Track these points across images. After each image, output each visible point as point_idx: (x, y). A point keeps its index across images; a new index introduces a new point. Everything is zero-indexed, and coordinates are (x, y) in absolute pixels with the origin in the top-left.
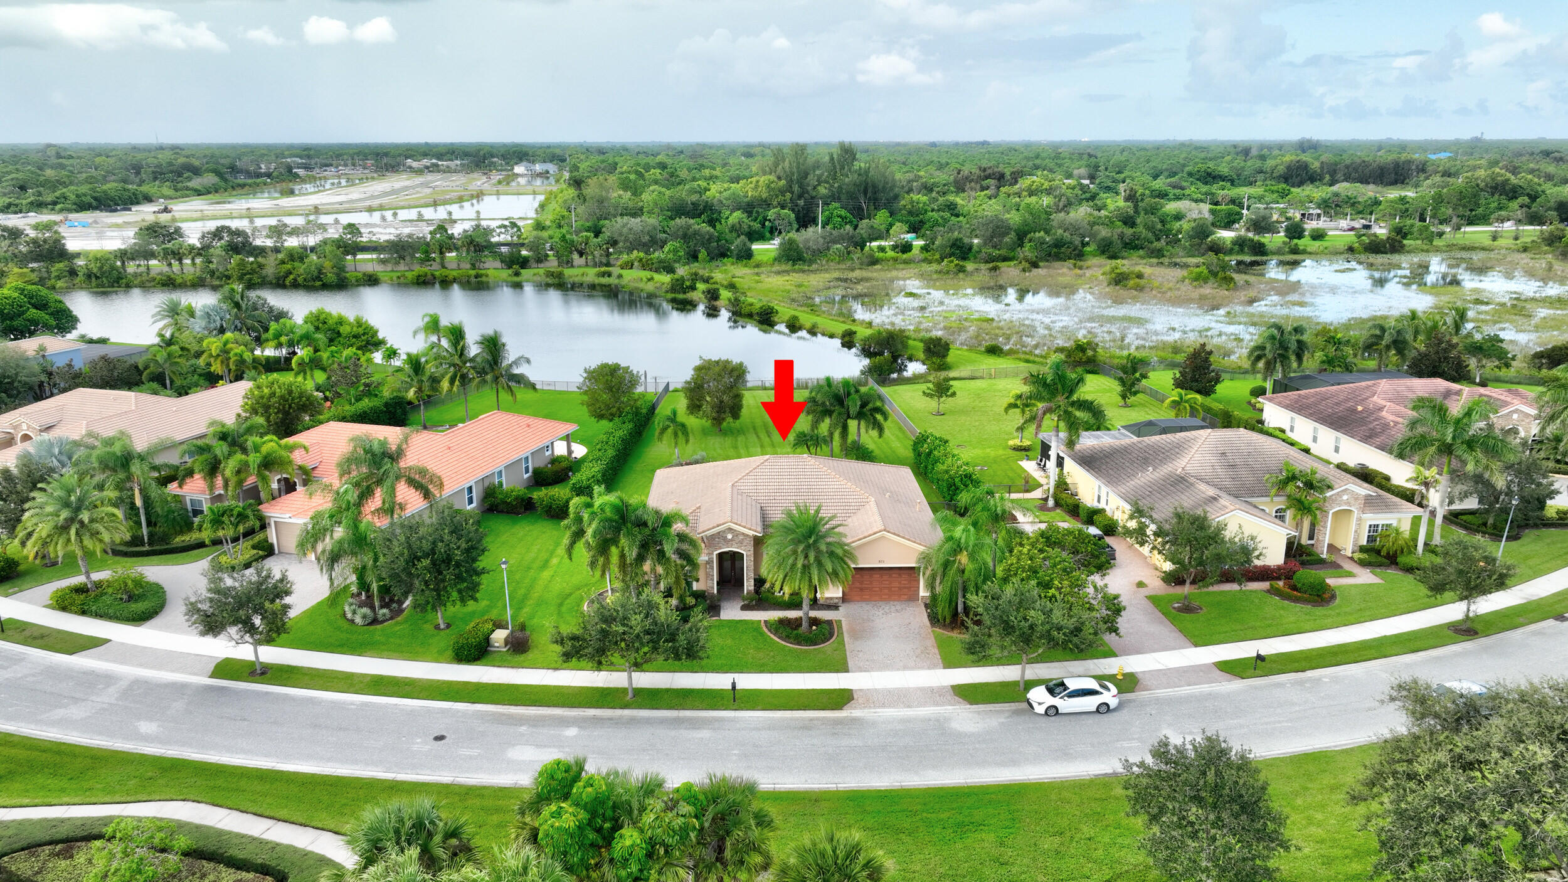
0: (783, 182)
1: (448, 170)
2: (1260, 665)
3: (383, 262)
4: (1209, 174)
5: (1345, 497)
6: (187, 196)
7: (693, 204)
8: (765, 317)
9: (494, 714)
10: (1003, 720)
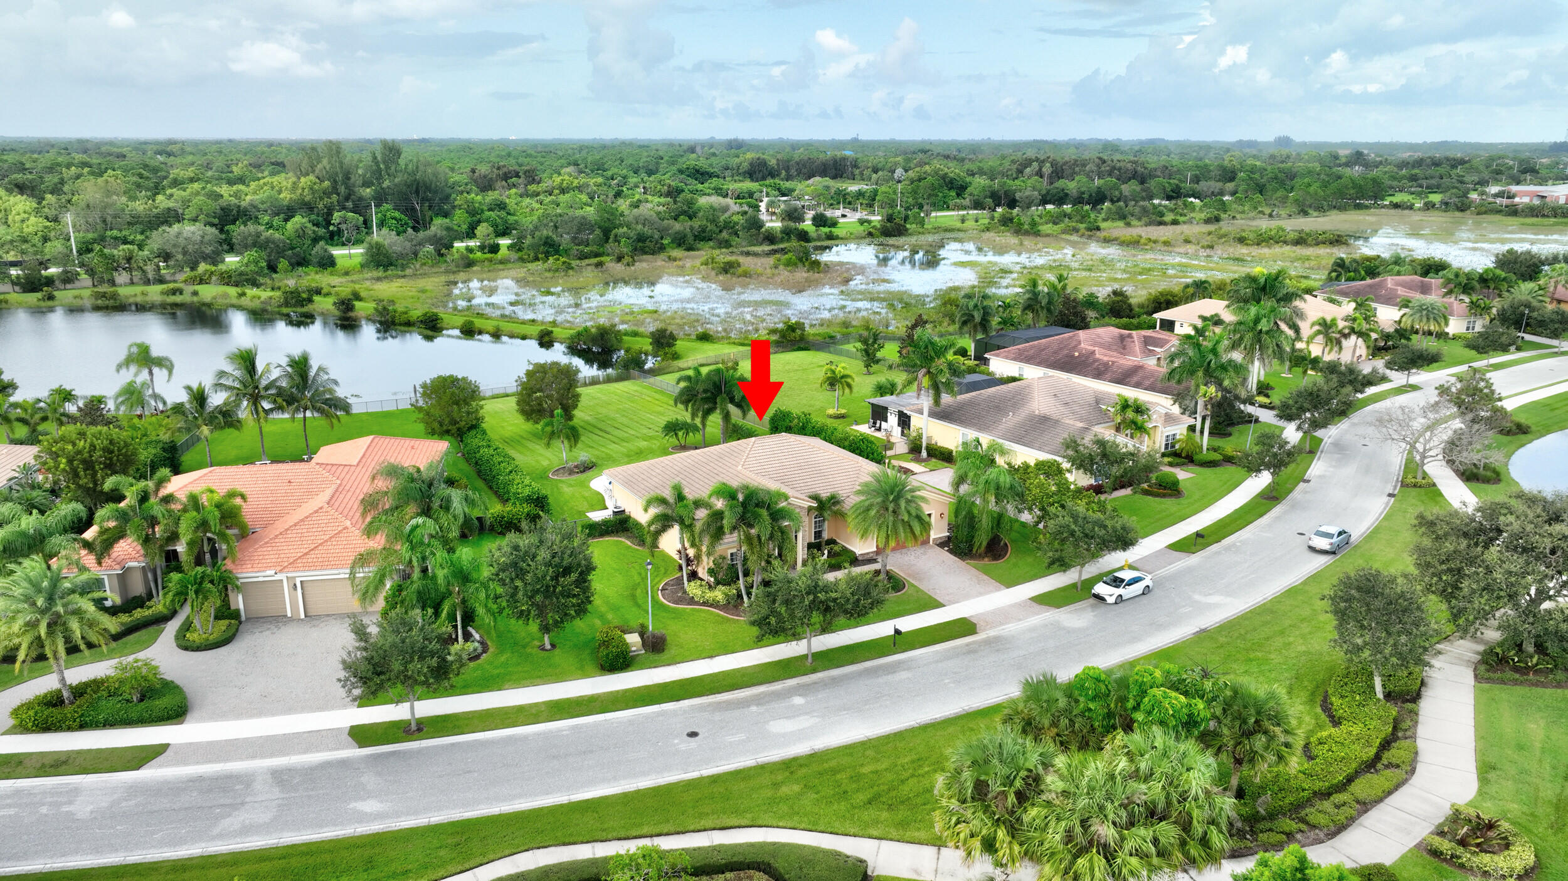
0: (327, 183)
2: (1199, 541)
4: (697, 171)
5: (1155, 417)
8: (431, 324)
9: (710, 704)
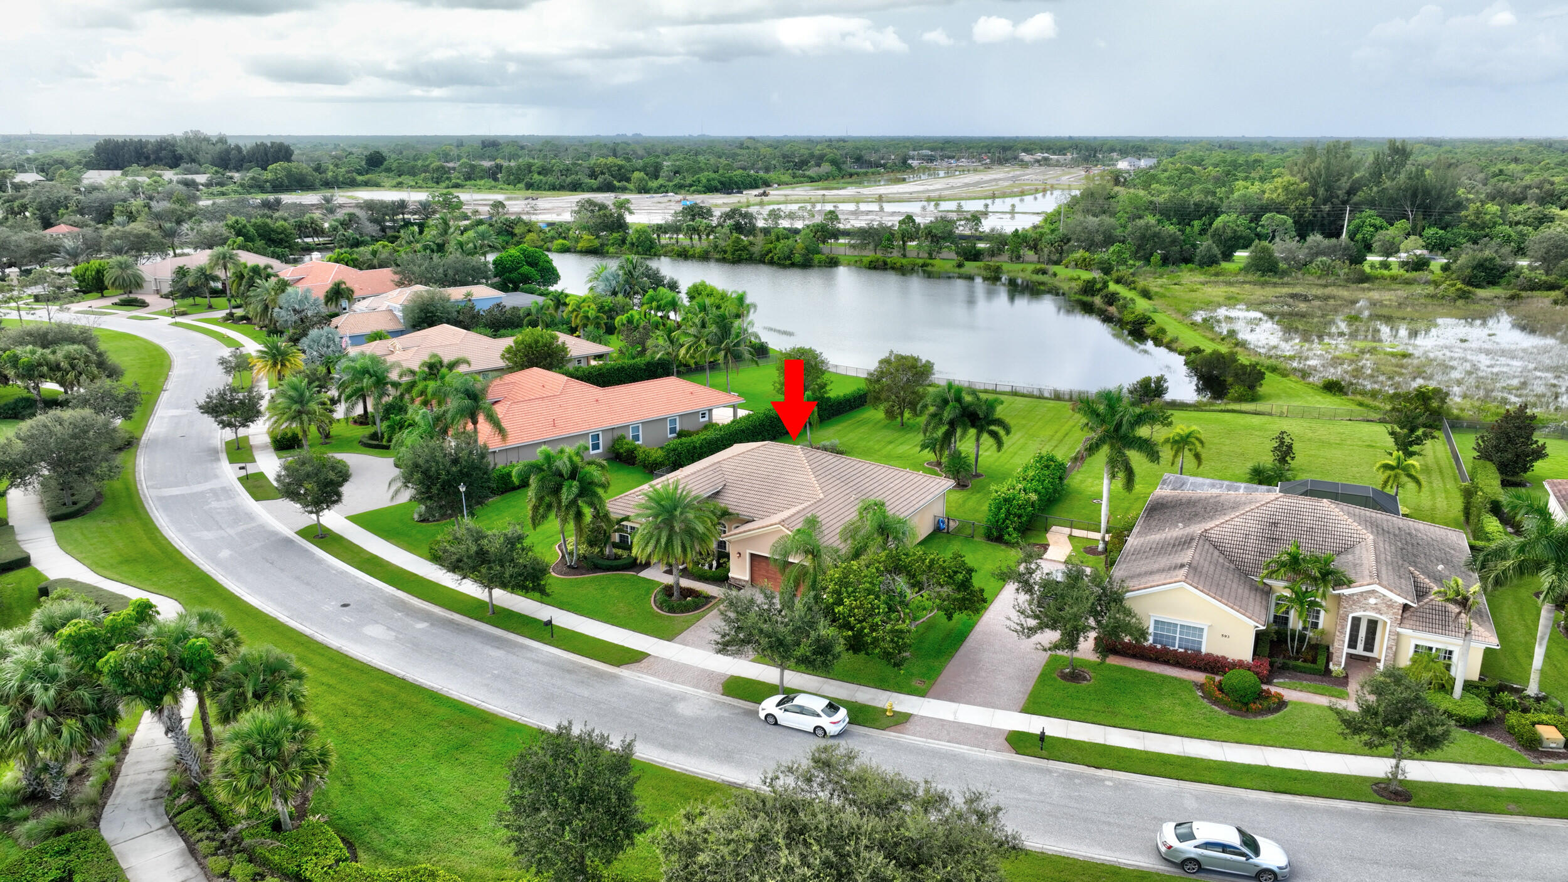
0: (1307, 184)
1: (1058, 164)
3: (853, 246)
5: (1372, 601)
6: (802, 182)
7: (1195, 204)
8: (1137, 326)
10: (726, 714)
